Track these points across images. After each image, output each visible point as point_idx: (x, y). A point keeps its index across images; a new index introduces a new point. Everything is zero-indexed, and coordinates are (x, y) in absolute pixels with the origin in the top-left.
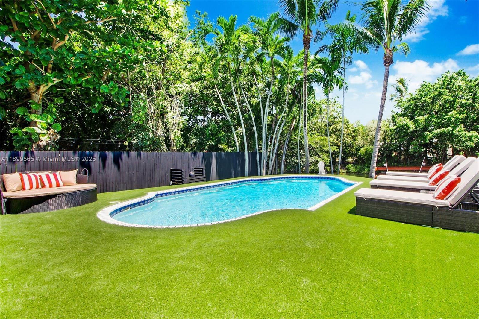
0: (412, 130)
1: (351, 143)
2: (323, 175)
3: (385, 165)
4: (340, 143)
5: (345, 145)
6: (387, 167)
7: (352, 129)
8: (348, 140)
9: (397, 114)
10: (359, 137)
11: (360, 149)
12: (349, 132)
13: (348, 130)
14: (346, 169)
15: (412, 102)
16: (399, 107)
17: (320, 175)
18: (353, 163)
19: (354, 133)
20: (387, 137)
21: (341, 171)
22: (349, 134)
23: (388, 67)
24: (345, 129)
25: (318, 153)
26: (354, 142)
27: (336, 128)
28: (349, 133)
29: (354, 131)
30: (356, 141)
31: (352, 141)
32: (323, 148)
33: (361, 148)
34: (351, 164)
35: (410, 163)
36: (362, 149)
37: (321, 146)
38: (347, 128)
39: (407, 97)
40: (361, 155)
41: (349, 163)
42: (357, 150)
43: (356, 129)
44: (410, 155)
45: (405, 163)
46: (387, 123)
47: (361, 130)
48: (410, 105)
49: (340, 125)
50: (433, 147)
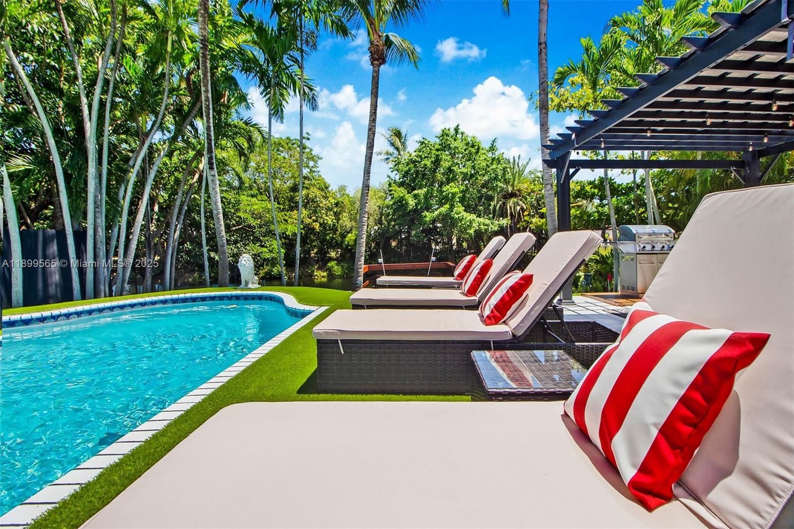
0: (411, 207)
1: (334, 225)
2: (250, 289)
3: (381, 260)
4: (314, 224)
5: (324, 228)
6: (383, 265)
7: (333, 200)
8: (328, 218)
9: (395, 182)
10: (345, 214)
11: (346, 235)
12: (329, 205)
13: (327, 202)
14: (326, 270)
15: (412, 166)
16: (396, 172)
17: (243, 289)
18: (337, 259)
19: (336, 207)
20: (383, 217)
21: (318, 274)
22: (329, 209)
23: (377, 69)
24: (322, 200)
25: (261, 238)
26: (338, 223)
27: (308, 195)
28: (328, 207)
29: (337, 204)
30: (341, 221)
31: (334, 221)
32: (272, 227)
33: (348, 233)
34: (334, 260)
35: (414, 257)
36: (349, 235)
37: (268, 223)
38: (326, 198)
39: (405, 157)
40: (348, 245)
41: (331, 259)
42: (343, 236)
43: (340, 200)
44: (412, 245)
45: (407, 258)
46: (382, 194)
47: (346, 202)
48: (409, 170)
49: (315, 192)
50: (439, 233)
